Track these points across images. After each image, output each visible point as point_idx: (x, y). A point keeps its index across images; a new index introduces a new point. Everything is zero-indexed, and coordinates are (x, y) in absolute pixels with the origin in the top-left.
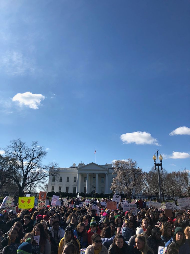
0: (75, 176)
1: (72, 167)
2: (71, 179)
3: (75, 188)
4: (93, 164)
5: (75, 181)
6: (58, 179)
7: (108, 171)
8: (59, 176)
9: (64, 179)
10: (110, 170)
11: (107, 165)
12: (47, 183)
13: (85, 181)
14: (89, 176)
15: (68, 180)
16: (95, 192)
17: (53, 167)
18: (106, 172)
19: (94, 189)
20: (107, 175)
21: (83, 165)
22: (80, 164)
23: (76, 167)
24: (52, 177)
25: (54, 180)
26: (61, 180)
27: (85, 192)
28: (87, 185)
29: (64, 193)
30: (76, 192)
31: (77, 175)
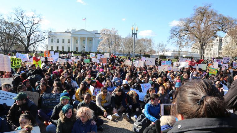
0: (69, 39)
1: (66, 32)
2: (66, 41)
3: (69, 48)
4: (83, 30)
5: (69, 42)
6: (55, 41)
7: (95, 36)
8: (56, 39)
9: (60, 41)
10: (96, 35)
11: (94, 31)
12: (47, 43)
13: (77, 43)
14: (80, 39)
15: (63, 42)
16: (84, 51)
17: (51, 31)
18: (93, 36)
19: (84, 49)
20: (94, 39)
21: (75, 31)
22: (72, 30)
23: (70, 32)
24: (50, 39)
25: (52, 42)
26: (58, 42)
27: (77, 51)
28: (79, 45)
29: (61, 51)
30: (70, 51)
31: (71, 38)
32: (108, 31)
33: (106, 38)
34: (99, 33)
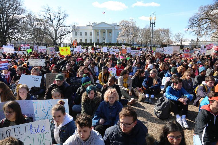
0: (91, 32)
1: (88, 25)
2: (88, 34)
3: (91, 40)
4: (103, 23)
5: (91, 35)
6: (78, 34)
7: (114, 28)
8: (80, 32)
9: (83, 34)
10: (115, 27)
11: (113, 24)
12: (72, 36)
13: (98, 35)
14: (101, 31)
15: (86, 35)
16: (105, 42)
17: (75, 25)
18: (112, 29)
19: (104, 40)
20: (113, 31)
21: (96, 24)
22: (93, 23)
23: (91, 25)
24: (74, 32)
25: (76, 35)
26: (81, 35)
27: (98, 42)
28: (99, 37)
29: (84, 43)
30: (92, 43)
31: (92, 31)
32: (127, 22)
33: (124, 29)
34: (118, 26)
